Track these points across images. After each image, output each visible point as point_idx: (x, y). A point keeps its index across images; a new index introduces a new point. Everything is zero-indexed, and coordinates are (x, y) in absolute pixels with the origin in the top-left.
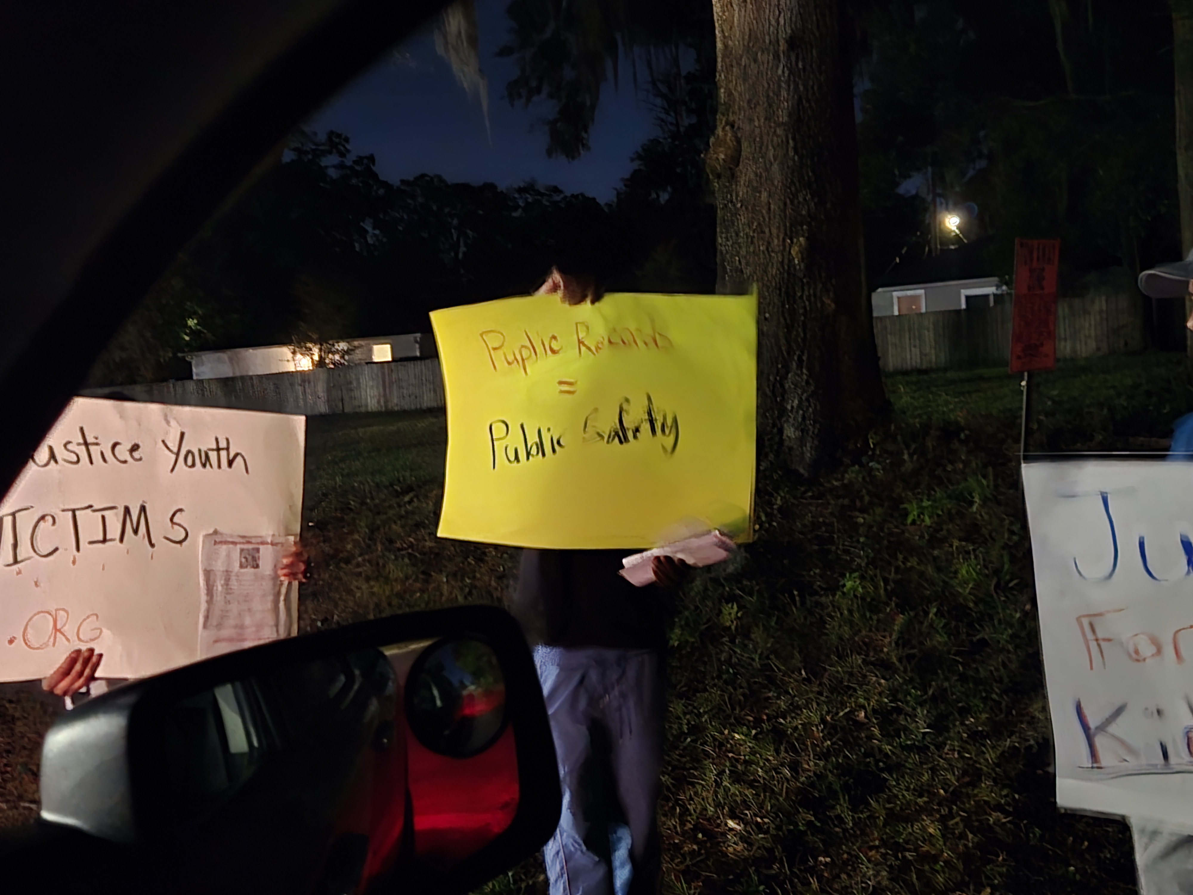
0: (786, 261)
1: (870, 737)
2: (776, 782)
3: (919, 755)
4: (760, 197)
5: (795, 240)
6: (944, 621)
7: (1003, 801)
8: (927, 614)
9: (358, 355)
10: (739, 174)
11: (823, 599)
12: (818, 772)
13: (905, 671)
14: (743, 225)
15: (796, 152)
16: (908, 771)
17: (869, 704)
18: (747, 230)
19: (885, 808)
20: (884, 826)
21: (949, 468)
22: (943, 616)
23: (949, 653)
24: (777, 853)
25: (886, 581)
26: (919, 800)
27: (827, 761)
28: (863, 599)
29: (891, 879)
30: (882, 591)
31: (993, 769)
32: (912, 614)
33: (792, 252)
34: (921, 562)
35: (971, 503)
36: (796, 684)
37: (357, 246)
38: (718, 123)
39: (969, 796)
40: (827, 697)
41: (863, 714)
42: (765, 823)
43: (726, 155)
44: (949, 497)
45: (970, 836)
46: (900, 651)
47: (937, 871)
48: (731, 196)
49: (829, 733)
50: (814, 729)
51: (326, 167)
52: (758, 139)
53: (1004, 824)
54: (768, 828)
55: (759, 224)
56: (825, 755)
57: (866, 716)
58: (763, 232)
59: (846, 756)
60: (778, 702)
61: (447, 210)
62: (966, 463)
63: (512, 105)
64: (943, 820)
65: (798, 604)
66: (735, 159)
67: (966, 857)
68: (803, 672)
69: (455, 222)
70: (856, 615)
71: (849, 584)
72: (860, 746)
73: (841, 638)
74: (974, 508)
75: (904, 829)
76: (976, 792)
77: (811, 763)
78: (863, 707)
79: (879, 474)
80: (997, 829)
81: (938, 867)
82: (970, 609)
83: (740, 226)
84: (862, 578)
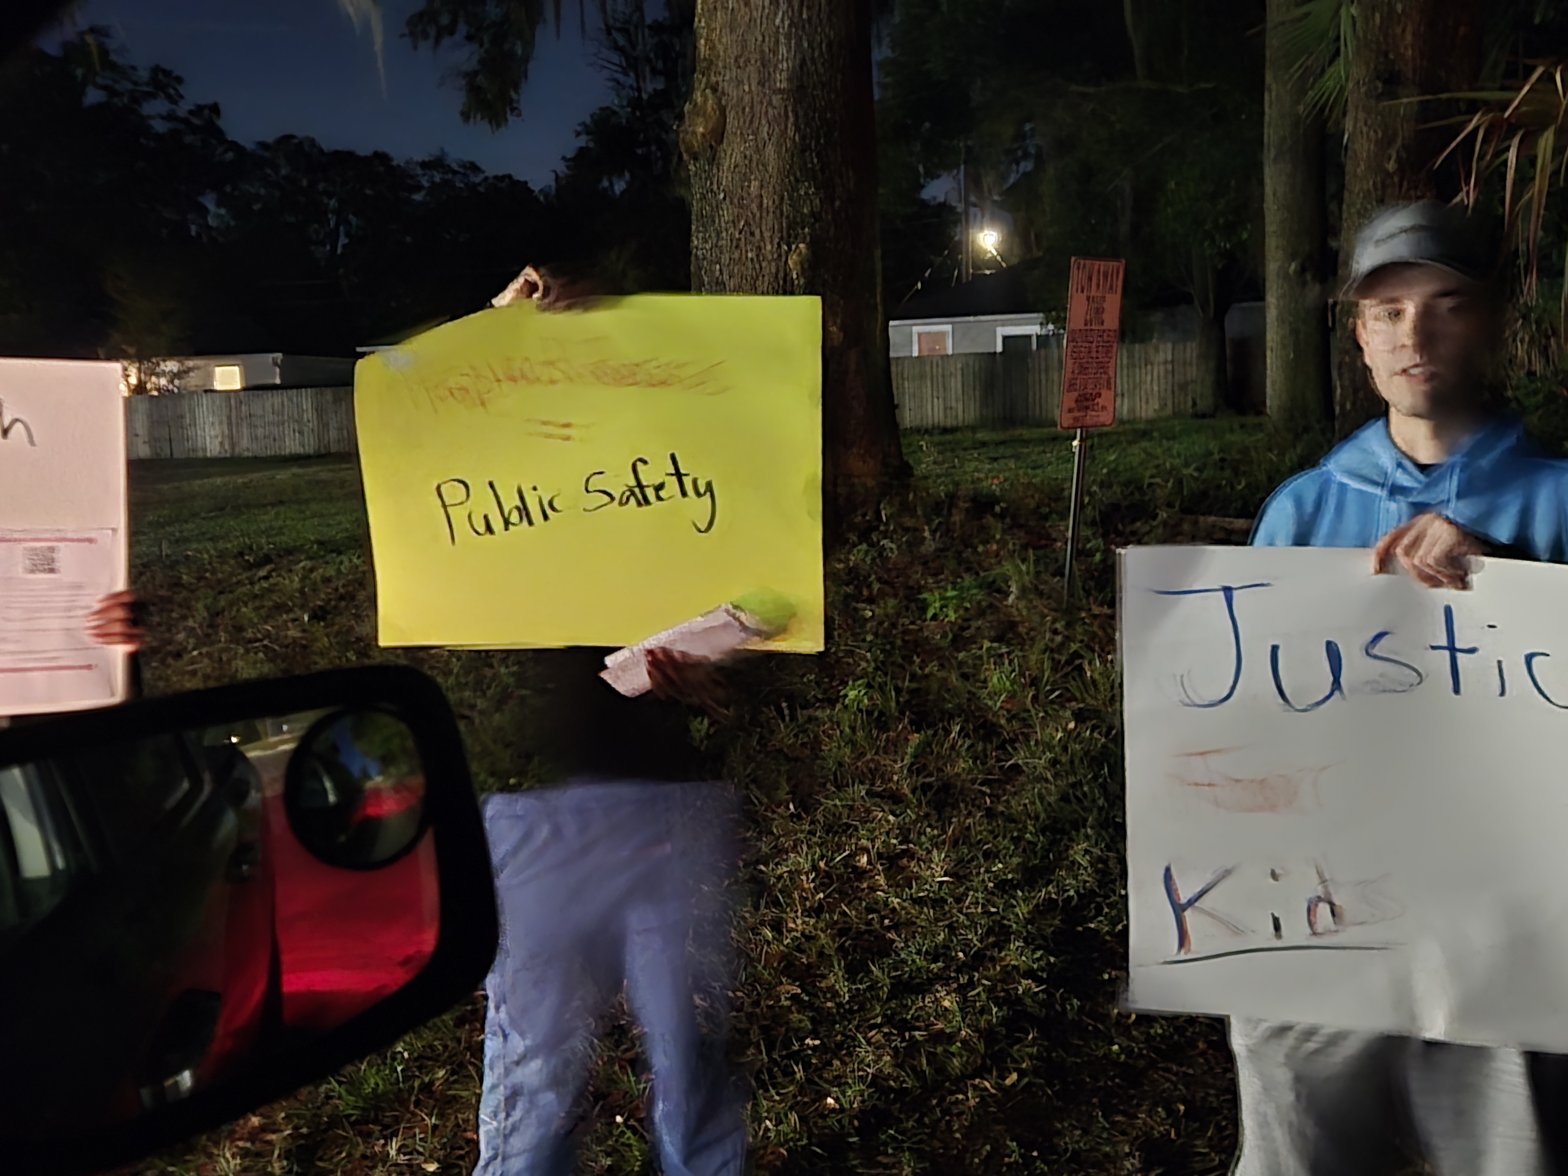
0: (781, 275)
1: (873, 889)
2: (753, 946)
3: (934, 908)
4: (749, 187)
5: (794, 247)
6: (968, 742)
7: (1035, 966)
8: (948, 732)
9: (193, 380)
10: (723, 155)
11: (819, 713)
12: (807, 932)
13: (920, 805)
14: (726, 223)
15: (798, 129)
16: (920, 930)
17: (873, 847)
18: (731, 230)
19: (890, 978)
20: (889, 999)
21: (980, 549)
22: (967, 736)
23: (973, 782)
24: (752, 1036)
25: (898, 690)
26: (933, 966)
27: (818, 917)
28: (869, 713)
29: (896, 1066)
30: (893, 704)
31: (1025, 927)
32: (930, 732)
33: (790, 262)
34: (942, 666)
35: (1007, 594)
36: (781, 821)
37: (193, 229)
38: (696, 85)
39: (992, 959)
40: (820, 837)
41: (864, 859)
42: (739, 998)
43: (705, 128)
44: (980, 587)
45: (995, 1010)
46: (914, 778)
47: (953, 1054)
48: (711, 184)
49: (822, 884)
50: (804, 878)
51: (149, 117)
52: (747, 109)
53: (1037, 993)
54: (743, 1003)
55: (747, 223)
56: (817, 911)
57: (869, 862)
58: (752, 234)
59: (844, 914)
60: (759, 843)
61: (321, 186)
62: (1003, 543)
63: (415, 48)
64: (962, 990)
65: (787, 718)
66: (718, 134)
67: (988, 1035)
68: (791, 806)
69: (333, 203)
70: (860, 734)
71: (852, 694)
72: (860, 899)
73: (840, 765)
74: (1011, 598)
75: (913, 1002)
76: (1003, 954)
77: (799, 921)
78: (866, 850)
79: (893, 556)
80: (1028, 1001)
81: (953, 1049)
82: (1001, 726)
83: (723, 225)
84: (869, 686)
